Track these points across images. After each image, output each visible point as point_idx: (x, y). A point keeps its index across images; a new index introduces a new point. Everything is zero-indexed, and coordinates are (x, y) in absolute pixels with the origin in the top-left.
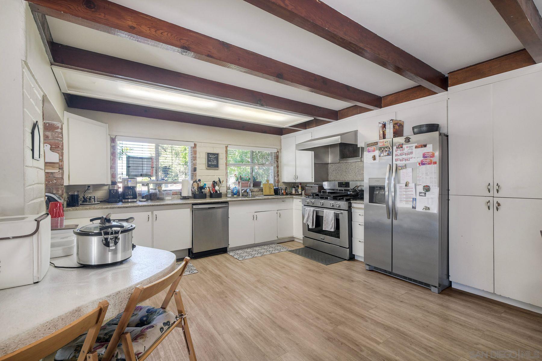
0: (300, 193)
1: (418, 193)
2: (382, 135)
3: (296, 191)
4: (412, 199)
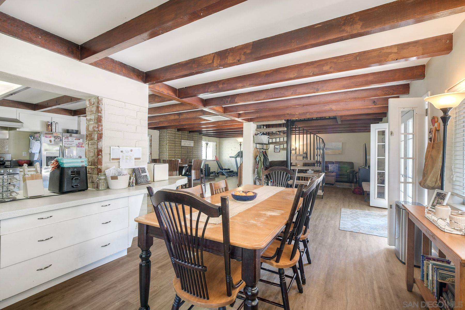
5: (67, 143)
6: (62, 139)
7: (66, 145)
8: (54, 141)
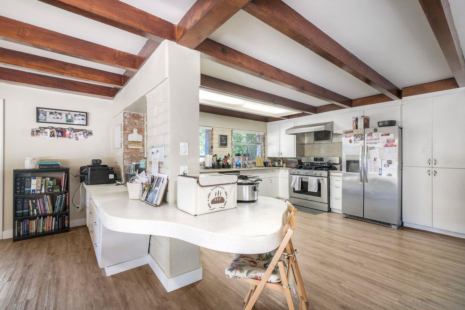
0: (282, 165)
1: (383, 166)
2: (355, 126)
3: (279, 163)
4: (379, 169)
5: (370, 142)
6: (363, 136)
7: (370, 146)
8: (354, 140)
